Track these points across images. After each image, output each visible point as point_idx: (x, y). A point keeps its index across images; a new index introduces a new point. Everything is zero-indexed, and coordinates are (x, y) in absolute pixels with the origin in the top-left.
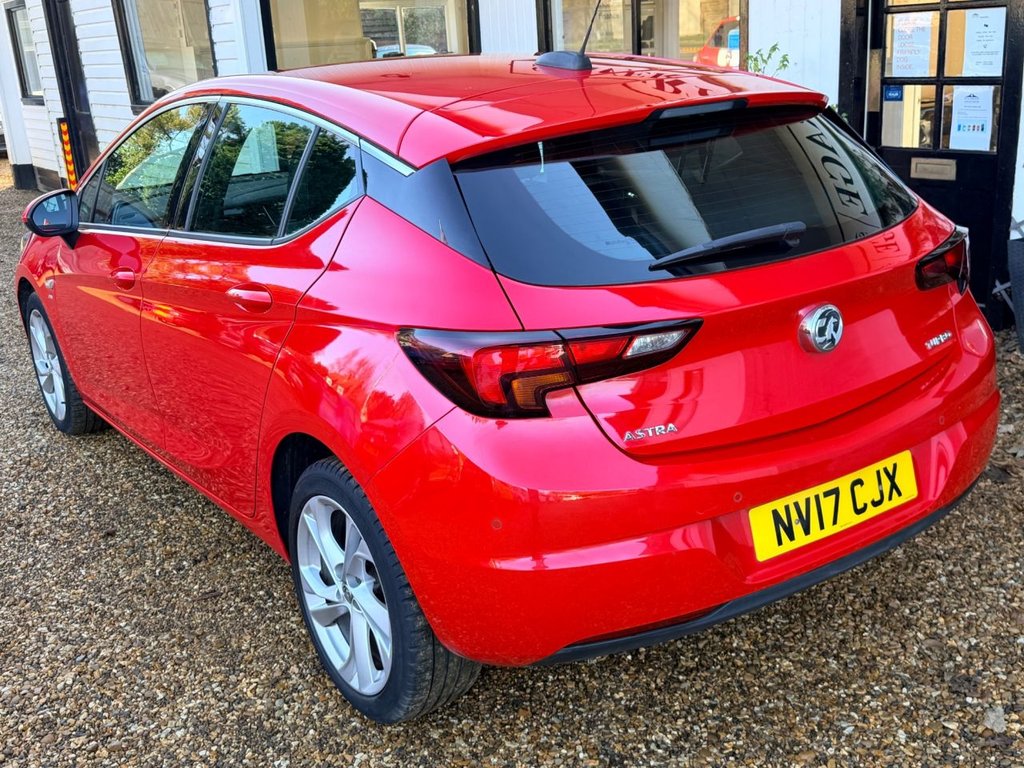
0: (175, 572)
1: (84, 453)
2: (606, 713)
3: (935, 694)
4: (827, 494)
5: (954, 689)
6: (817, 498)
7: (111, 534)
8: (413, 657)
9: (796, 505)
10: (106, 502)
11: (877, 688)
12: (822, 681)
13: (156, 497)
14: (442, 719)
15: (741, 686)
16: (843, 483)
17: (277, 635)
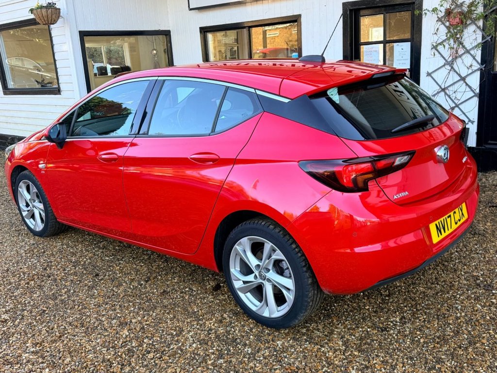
0: (139, 286)
1: (58, 244)
2: (367, 314)
3: (481, 291)
4: (448, 217)
5: (486, 289)
6: (446, 218)
7: (97, 275)
8: (307, 296)
9: (441, 221)
10: (85, 262)
11: (459, 292)
12: (438, 293)
13: (107, 258)
14: (302, 325)
15: (411, 298)
16: (452, 214)
17: (207, 304)
